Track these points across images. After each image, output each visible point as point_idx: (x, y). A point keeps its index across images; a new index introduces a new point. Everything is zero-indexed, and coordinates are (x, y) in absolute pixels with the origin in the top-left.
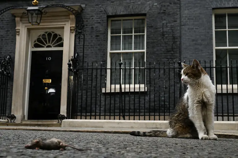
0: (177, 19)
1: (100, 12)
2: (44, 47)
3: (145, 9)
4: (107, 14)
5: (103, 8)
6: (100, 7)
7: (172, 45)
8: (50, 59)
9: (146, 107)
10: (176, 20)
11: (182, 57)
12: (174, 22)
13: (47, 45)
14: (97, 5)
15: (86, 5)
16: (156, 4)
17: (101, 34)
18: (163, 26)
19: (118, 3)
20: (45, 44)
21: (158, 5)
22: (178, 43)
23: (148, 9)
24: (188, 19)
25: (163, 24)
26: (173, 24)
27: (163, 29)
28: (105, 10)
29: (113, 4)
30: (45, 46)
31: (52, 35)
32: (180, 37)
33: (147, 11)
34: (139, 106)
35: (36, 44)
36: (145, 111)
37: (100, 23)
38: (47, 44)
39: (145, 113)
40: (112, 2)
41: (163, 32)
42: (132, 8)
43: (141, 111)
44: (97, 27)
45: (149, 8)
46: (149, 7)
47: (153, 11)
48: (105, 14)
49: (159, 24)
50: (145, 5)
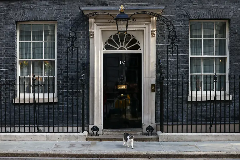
1: (182, 14)
3: (229, 14)
4: (189, 17)
5: (185, 10)
6: (182, 9)
8: (124, 62)
9: (231, 116)
14: (178, 7)
15: (166, 6)
17: (183, 39)
19: (201, 6)
20: (118, 45)
23: (231, 14)
28: (187, 13)
29: (195, 7)
30: (118, 49)
31: (125, 37)
33: (231, 17)
34: (225, 114)
35: (107, 45)
36: (230, 120)
37: (182, 26)
38: (120, 46)
39: (230, 122)
40: (194, 4)
42: (216, 12)
43: (226, 119)
44: (179, 31)
45: (233, 13)
47: (238, 16)
48: (187, 17)
50: (229, 10)
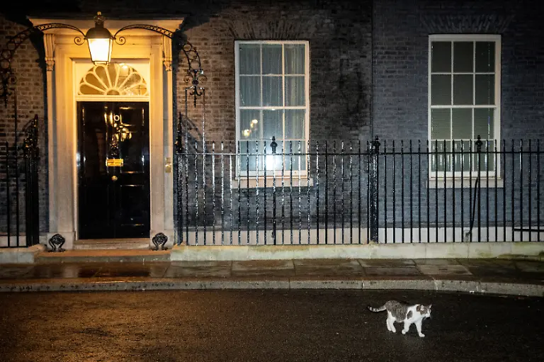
0: (366, 52)
1: (221, 31)
2: (102, 93)
3: (307, 29)
4: (235, 36)
5: (226, 23)
6: (221, 21)
7: (358, 101)
8: (117, 118)
10: (364, 54)
11: (374, 124)
12: (362, 59)
13: (108, 90)
14: (213, 16)
16: (329, 21)
18: (341, 65)
20: (105, 86)
21: (331, 23)
22: (369, 97)
23: (312, 30)
24: (387, 53)
25: (342, 60)
26: (358, 62)
27: (341, 70)
28: (230, 29)
29: (245, 16)
30: (106, 92)
31: (119, 70)
32: (372, 86)
33: (311, 35)
35: (85, 86)
37: (220, 53)
38: (113, 84)
40: (243, 12)
41: (342, 77)
42: (284, 27)
44: (215, 61)
45: (315, 29)
46: (316, 27)
47: (323, 34)
48: (230, 36)
49: (334, 60)
50: (308, 22)
